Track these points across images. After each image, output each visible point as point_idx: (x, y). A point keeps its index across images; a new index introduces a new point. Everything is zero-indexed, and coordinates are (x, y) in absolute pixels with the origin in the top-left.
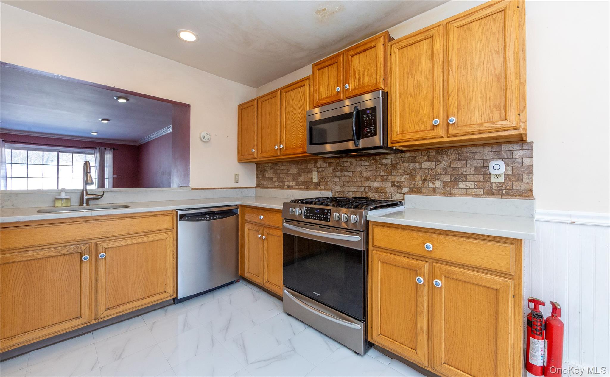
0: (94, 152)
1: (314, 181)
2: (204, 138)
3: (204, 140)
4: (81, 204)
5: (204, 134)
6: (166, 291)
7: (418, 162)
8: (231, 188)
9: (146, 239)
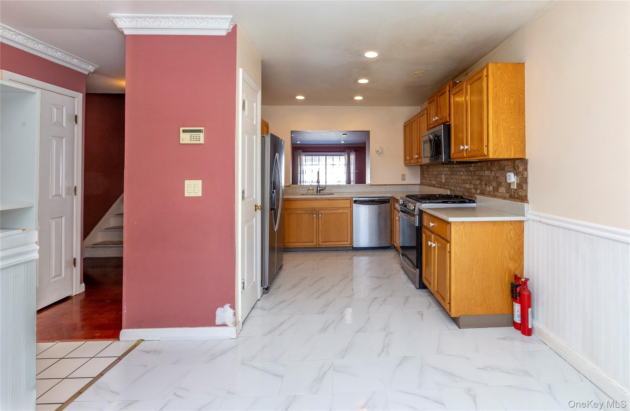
0: (344, 154)
1: (443, 182)
2: (378, 151)
3: (378, 152)
4: (317, 192)
5: (378, 149)
6: (347, 241)
7: (484, 171)
8: (399, 185)
9: (338, 211)
